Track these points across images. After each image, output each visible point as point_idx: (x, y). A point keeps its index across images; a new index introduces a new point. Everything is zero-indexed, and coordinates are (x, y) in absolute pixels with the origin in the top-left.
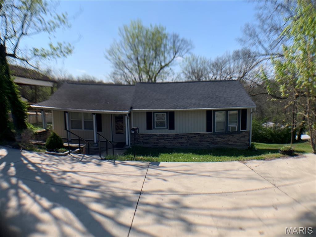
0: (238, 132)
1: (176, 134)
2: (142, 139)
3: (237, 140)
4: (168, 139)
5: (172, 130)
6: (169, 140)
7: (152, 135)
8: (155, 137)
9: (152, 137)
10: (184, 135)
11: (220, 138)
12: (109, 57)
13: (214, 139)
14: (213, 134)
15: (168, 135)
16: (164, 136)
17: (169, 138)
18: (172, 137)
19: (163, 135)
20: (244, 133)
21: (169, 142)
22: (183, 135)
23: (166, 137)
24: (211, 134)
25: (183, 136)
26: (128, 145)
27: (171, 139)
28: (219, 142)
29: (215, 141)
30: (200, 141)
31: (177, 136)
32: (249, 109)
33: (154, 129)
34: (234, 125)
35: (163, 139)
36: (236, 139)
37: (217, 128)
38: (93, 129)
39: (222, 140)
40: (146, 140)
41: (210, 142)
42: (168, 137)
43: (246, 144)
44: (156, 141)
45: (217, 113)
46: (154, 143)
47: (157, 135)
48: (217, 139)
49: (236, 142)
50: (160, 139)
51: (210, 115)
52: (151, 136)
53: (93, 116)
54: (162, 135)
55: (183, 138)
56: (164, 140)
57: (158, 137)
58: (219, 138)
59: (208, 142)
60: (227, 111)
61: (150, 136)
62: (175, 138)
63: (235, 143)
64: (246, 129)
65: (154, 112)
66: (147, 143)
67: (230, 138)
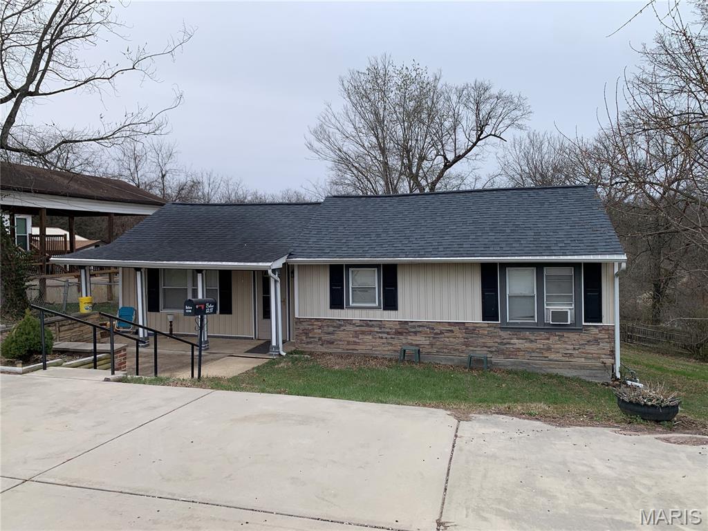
0: (575, 328)
1: (401, 323)
2: (320, 331)
5: (392, 313)
6: (385, 335)
7: (342, 323)
8: (350, 328)
9: (343, 328)
10: (421, 325)
13: (505, 341)
14: (500, 328)
15: (380, 324)
16: (371, 327)
17: (383, 330)
18: (390, 329)
19: (370, 323)
21: (385, 341)
22: (419, 326)
23: (377, 329)
24: (495, 327)
26: (277, 347)
27: (388, 333)
29: (508, 346)
30: (467, 345)
31: (404, 328)
32: (607, 263)
33: (349, 307)
34: (561, 307)
35: (370, 334)
36: (571, 347)
37: (513, 312)
39: (528, 345)
41: (494, 349)
42: (380, 328)
44: (353, 337)
45: (510, 271)
46: (349, 343)
47: (354, 322)
48: (512, 341)
49: (571, 355)
54: (367, 323)
55: (420, 332)
58: (518, 339)
59: (489, 347)
61: (338, 324)
63: (567, 359)
64: (601, 322)
65: (349, 266)
66: (331, 342)
67: (550, 342)
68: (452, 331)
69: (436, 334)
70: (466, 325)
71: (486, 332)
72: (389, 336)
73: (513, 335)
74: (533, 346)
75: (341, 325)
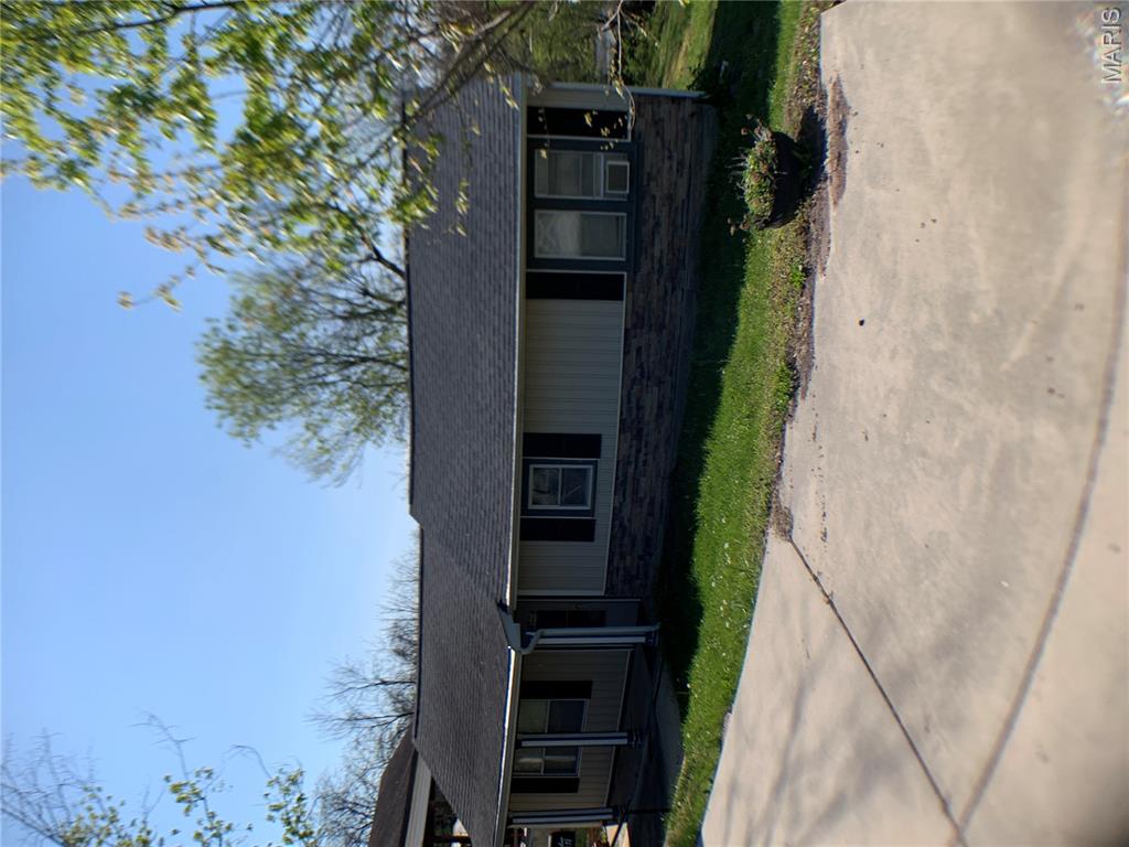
0: (635, 153)
1: (622, 430)
2: (628, 558)
3: (670, 157)
4: (641, 464)
5: (605, 443)
6: (642, 457)
7: (617, 522)
8: (626, 511)
9: (626, 523)
10: (627, 398)
11: (657, 241)
13: (657, 267)
14: (635, 273)
15: (623, 463)
16: (626, 478)
17: (632, 459)
18: (631, 447)
19: (621, 479)
21: (650, 458)
22: (629, 402)
23: (631, 470)
24: (633, 281)
25: (633, 400)
27: (638, 451)
28: (670, 245)
29: (665, 262)
30: (662, 327)
31: (631, 425)
32: (530, 99)
33: (591, 512)
34: (602, 173)
35: (638, 480)
36: (667, 164)
37: (611, 249)
39: (663, 229)
40: (633, 545)
41: (669, 285)
42: (629, 463)
43: (692, 115)
44: (641, 506)
46: (651, 514)
47: (617, 505)
48: (657, 254)
49: (681, 163)
50: (635, 491)
51: (546, 282)
54: (620, 485)
55: (638, 401)
56: (643, 480)
57: (628, 499)
58: (653, 245)
59: (666, 292)
60: (533, 204)
63: (686, 170)
65: (524, 511)
66: (648, 541)
67: (658, 194)
68: (639, 350)
69: (642, 374)
70: (629, 326)
71: (642, 296)
72: (643, 450)
73: (646, 252)
74: (664, 221)
75: (621, 525)
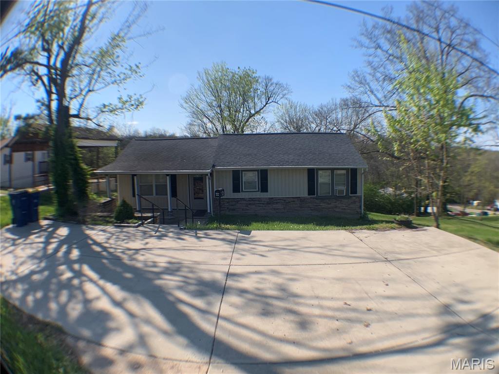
0: (347, 197)
1: (270, 198)
2: (227, 204)
4: (259, 205)
5: (265, 193)
6: (262, 205)
7: (239, 199)
8: (243, 202)
9: (239, 203)
10: (280, 199)
11: (324, 204)
12: (185, 105)
14: (316, 198)
15: (259, 199)
16: (255, 201)
17: (261, 202)
18: (265, 201)
19: (254, 199)
20: (354, 198)
21: (261, 208)
22: (279, 200)
23: (257, 202)
24: (313, 198)
25: (279, 201)
26: (210, 213)
27: (263, 204)
28: (324, 208)
31: (271, 201)
32: (359, 169)
33: (242, 191)
34: (342, 188)
36: (345, 205)
37: (321, 191)
38: (167, 195)
40: (232, 205)
42: (259, 201)
43: (357, 211)
45: (320, 172)
46: (243, 210)
47: (246, 199)
48: (321, 204)
50: (250, 204)
51: (312, 174)
52: (239, 201)
53: (166, 178)
54: (252, 199)
56: (254, 206)
57: (248, 202)
60: (333, 170)
61: (237, 201)
62: (268, 203)
64: (356, 193)
65: (242, 171)
66: (234, 210)
67: (337, 203)
68: (294, 201)
69: (287, 203)
70: (301, 198)
71: (309, 201)
73: (322, 201)
